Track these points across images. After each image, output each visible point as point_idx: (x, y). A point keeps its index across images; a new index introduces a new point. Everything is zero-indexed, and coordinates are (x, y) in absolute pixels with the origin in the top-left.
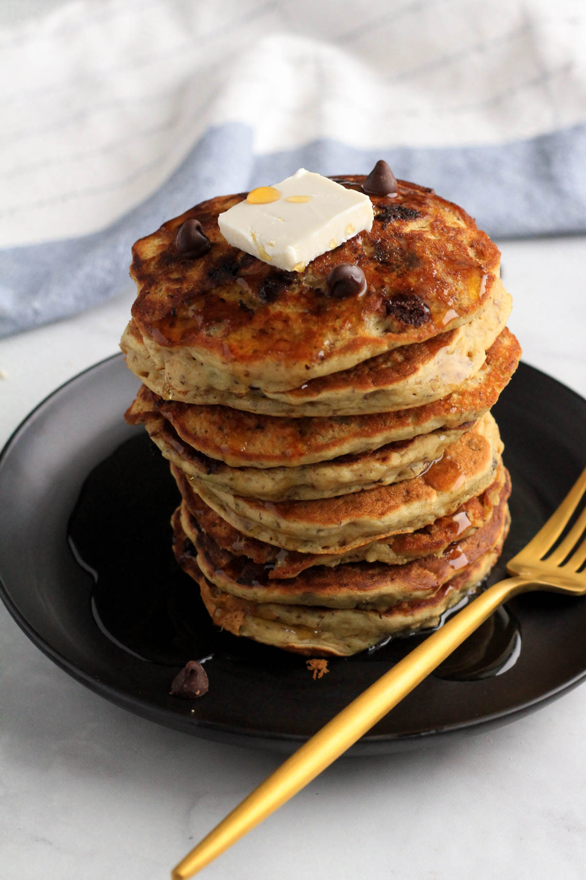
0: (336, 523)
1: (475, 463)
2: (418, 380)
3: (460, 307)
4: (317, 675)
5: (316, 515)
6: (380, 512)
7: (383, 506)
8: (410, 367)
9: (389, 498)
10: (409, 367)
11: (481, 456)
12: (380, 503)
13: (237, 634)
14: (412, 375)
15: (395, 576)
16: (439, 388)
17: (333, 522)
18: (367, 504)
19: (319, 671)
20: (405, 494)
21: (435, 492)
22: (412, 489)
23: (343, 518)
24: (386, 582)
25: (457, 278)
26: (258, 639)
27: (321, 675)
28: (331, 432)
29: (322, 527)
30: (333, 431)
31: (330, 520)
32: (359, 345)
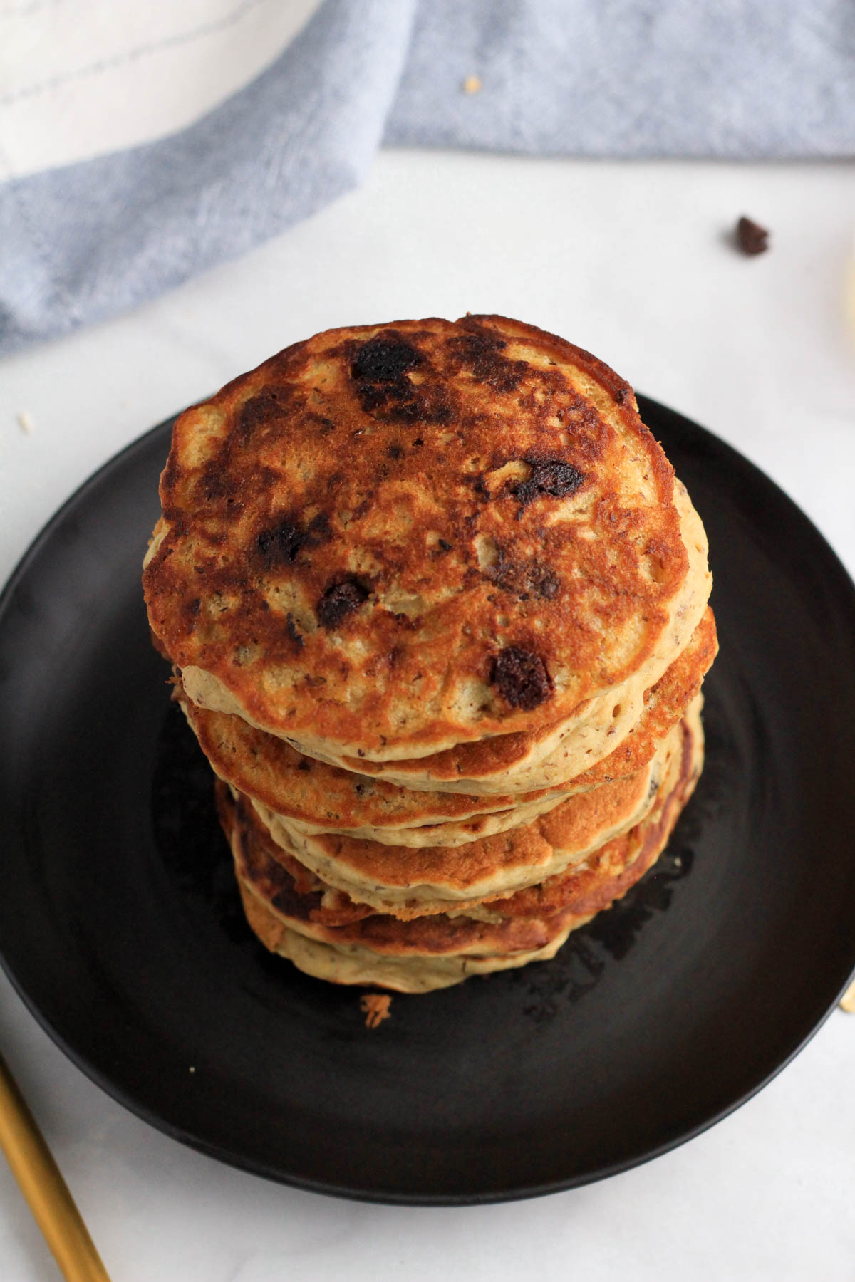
0: (401, 885)
1: (619, 803)
2: (526, 767)
3: (603, 673)
4: (373, 1021)
5: (378, 864)
6: (465, 876)
7: (472, 867)
8: (518, 746)
9: (483, 854)
10: (514, 747)
11: (630, 792)
12: (468, 862)
13: (272, 949)
14: (517, 762)
15: (486, 931)
16: (556, 775)
17: (397, 883)
18: (450, 861)
19: (377, 1014)
20: (507, 848)
21: (550, 849)
22: (518, 842)
23: (412, 878)
24: (471, 941)
25: (608, 620)
26: (298, 964)
27: (377, 1021)
28: (399, 798)
29: (383, 885)
30: (403, 797)
31: (394, 879)
32: (439, 734)
